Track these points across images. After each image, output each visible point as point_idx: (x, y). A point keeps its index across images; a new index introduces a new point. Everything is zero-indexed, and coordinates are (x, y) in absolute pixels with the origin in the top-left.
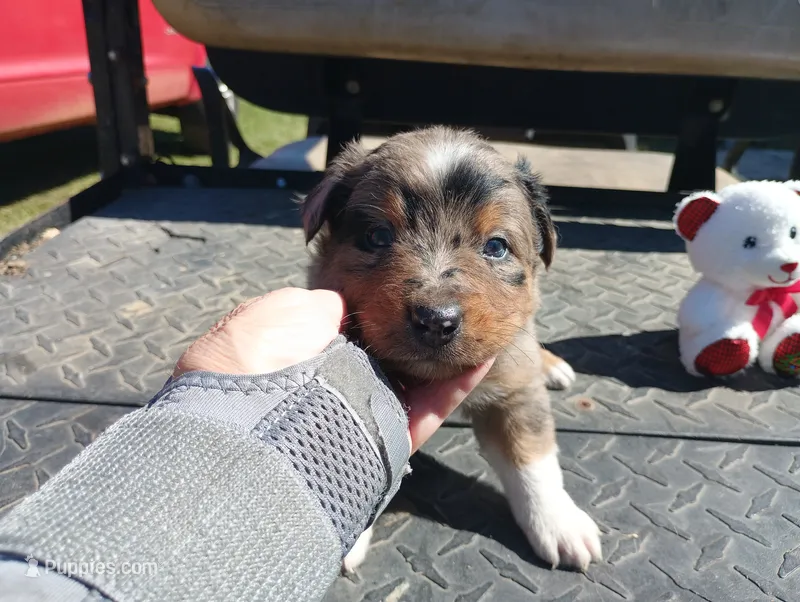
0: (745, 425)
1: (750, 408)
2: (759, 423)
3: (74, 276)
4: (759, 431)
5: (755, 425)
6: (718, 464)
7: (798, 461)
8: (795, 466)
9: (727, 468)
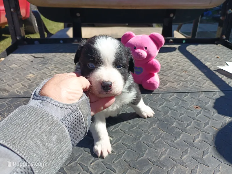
0: (175, 89)
1: (176, 86)
2: (178, 89)
3: (12, 69)
4: (177, 91)
5: (177, 89)
6: (168, 97)
7: (186, 96)
8: (185, 97)
9: (170, 98)
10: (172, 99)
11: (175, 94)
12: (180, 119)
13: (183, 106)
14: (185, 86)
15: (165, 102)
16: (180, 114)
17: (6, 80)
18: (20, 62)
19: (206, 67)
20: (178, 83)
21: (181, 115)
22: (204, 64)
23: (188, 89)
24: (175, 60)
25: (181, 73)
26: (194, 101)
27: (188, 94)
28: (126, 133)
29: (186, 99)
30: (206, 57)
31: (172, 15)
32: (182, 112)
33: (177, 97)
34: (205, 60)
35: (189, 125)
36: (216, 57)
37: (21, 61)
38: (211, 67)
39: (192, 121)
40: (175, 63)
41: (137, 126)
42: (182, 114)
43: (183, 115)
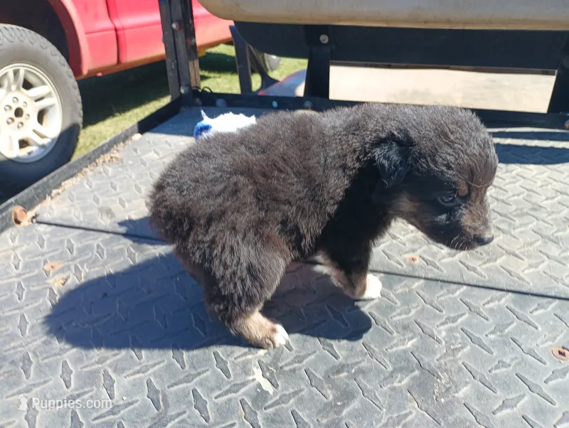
0: (514, 281)
1: (523, 270)
2: (524, 281)
3: (144, 164)
4: (522, 285)
5: (521, 281)
6: (483, 302)
7: (540, 306)
8: (536, 309)
9: (487, 306)
10: (492, 310)
11: (510, 294)
12: (488, 379)
13: (517, 338)
14: (551, 276)
15: (467, 315)
16: (497, 363)
17: (121, 187)
18: (168, 146)
20: (535, 261)
21: (497, 367)
25: (558, 231)
26: (559, 329)
27: (552, 303)
29: (539, 318)
32: (504, 360)
33: (512, 305)
35: (507, 407)
37: (170, 145)
39: (523, 396)
42: (501, 365)
43: (503, 370)
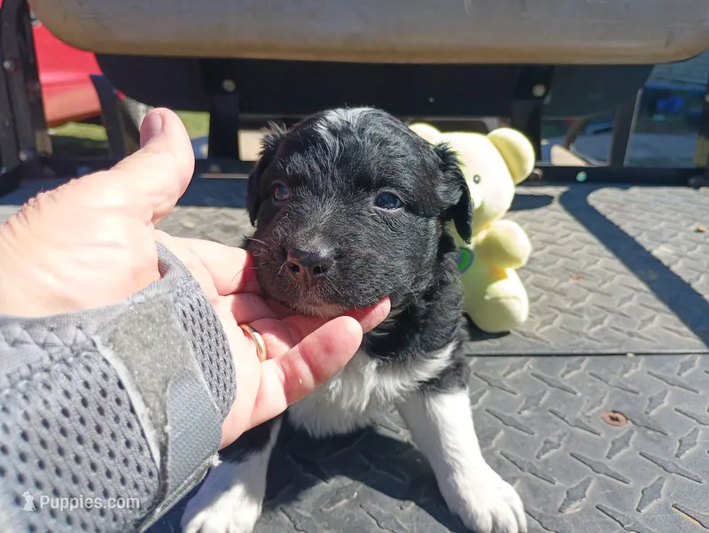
0: (530, 343)
1: (537, 329)
2: (542, 340)
4: (542, 347)
5: (539, 342)
6: (503, 373)
7: (571, 368)
8: (567, 372)
9: (509, 377)
10: (515, 381)
11: (532, 359)
12: (538, 467)
13: (556, 409)
14: (571, 332)
15: (487, 393)
16: (542, 444)
19: (657, 262)
20: (547, 317)
21: (544, 451)
22: (649, 253)
23: (582, 343)
24: (544, 236)
25: (560, 282)
26: (602, 390)
27: (582, 361)
28: (299, 526)
29: (572, 381)
30: (656, 228)
31: (539, 91)
32: (551, 439)
33: (538, 372)
34: (652, 238)
35: (575, 500)
36: (693, 228)
38: (676, 262)
39: (588, 481)
40: (541, 246)
41: (356, 494)
42: (548, 445)
43: (553, 451)
